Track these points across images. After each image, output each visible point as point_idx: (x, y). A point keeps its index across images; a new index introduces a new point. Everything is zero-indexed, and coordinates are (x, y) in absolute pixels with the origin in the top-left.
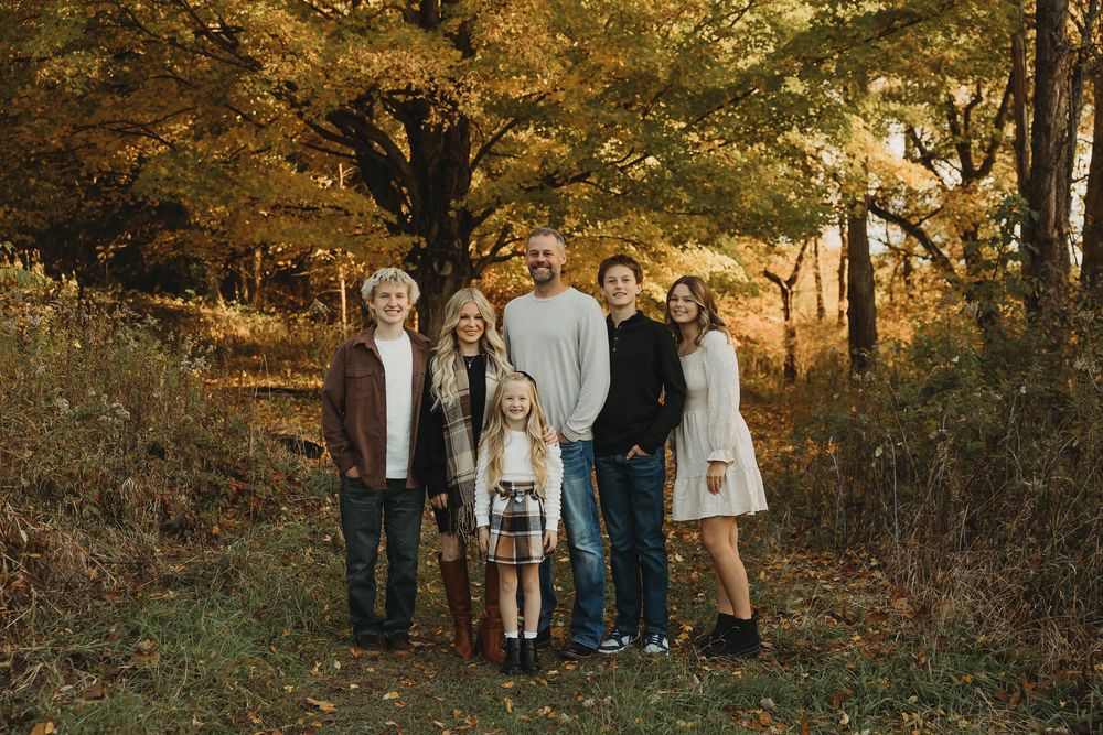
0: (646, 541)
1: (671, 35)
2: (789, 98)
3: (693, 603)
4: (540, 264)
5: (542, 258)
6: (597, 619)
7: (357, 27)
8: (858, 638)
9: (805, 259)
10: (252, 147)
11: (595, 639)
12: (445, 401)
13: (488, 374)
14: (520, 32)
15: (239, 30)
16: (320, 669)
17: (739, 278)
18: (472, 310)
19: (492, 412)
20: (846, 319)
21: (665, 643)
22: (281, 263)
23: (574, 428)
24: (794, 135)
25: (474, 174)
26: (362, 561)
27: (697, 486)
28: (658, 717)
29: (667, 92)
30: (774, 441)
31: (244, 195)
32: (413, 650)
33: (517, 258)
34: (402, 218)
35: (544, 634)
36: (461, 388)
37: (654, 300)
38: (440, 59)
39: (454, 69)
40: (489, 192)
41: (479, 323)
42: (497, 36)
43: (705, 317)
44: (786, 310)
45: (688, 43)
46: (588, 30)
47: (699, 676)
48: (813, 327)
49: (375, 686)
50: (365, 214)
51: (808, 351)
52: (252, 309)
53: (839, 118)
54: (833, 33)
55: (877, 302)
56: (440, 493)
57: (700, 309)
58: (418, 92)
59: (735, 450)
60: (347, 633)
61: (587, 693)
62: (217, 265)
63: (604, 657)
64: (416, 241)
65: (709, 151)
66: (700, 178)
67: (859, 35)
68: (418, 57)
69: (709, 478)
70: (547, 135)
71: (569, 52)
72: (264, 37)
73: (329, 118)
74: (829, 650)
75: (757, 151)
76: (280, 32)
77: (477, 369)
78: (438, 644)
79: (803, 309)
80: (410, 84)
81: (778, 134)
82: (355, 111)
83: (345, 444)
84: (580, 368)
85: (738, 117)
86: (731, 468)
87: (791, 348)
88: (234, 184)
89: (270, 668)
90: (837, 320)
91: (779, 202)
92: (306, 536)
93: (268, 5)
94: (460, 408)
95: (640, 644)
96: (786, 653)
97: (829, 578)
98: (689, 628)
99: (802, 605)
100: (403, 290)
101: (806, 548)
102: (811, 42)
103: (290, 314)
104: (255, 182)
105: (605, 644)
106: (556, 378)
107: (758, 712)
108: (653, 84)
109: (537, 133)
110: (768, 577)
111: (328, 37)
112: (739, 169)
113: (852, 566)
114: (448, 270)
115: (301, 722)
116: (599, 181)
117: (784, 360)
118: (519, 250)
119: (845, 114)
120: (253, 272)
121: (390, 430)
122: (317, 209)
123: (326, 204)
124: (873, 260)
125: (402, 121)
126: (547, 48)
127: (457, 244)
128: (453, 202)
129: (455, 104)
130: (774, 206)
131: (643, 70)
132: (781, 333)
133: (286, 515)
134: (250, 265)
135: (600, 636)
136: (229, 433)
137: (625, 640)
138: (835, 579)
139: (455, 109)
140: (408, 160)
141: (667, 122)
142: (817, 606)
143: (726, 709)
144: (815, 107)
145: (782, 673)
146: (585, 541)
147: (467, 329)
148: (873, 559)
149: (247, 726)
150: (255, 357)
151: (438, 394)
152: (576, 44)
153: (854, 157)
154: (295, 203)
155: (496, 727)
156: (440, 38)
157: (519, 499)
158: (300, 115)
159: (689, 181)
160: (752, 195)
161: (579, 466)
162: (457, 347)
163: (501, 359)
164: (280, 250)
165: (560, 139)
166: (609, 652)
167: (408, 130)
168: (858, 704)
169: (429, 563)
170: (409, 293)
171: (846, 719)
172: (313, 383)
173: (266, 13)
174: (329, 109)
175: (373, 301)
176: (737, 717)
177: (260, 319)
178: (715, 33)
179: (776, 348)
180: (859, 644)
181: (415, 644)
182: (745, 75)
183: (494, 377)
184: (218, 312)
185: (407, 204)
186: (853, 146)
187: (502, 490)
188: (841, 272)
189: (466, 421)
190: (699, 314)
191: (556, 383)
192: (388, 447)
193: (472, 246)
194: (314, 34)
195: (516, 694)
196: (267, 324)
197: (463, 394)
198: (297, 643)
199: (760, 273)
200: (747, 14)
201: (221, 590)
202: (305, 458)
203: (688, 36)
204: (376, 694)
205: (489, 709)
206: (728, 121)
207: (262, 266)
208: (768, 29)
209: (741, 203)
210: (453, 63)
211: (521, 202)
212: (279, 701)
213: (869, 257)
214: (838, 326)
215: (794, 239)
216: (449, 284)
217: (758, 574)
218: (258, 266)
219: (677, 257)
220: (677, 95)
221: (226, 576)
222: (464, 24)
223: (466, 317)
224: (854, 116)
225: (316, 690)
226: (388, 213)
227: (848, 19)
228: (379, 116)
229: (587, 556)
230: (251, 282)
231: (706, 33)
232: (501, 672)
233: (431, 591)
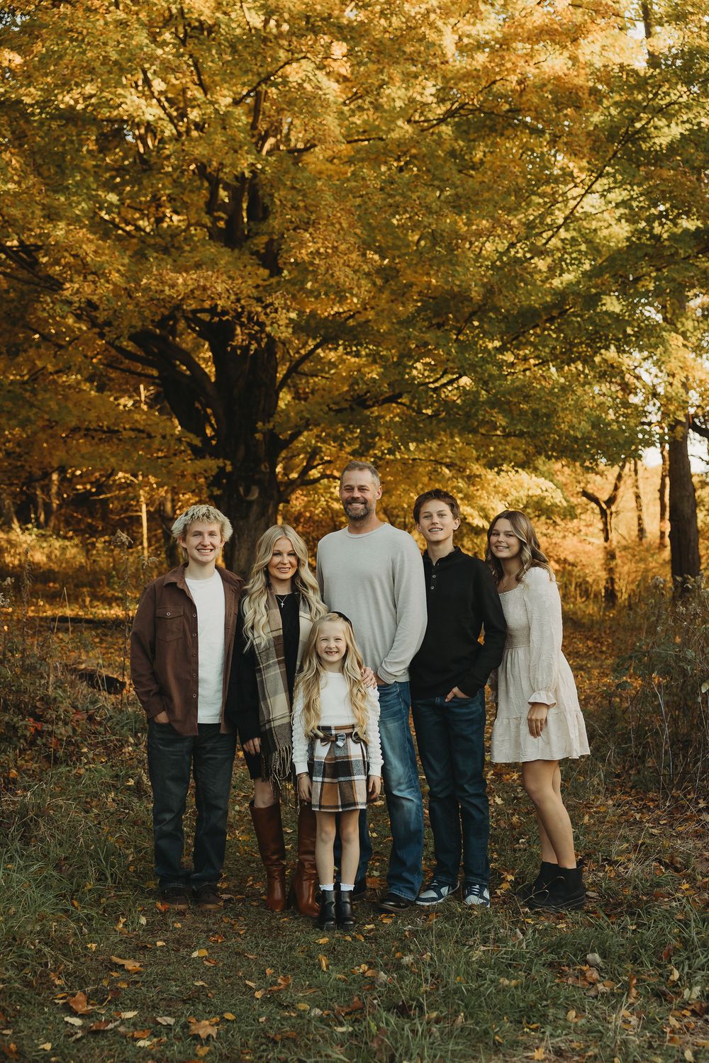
0: (466, 786)
1: (484, 252)
2: (606, 317)
3: (515, 850)
4: (355, 500)
5: (357, 494)
6: (415, 869)
7: (160, 246)
8: (687, 886)
9: (625, 478)
10: (50, 368)
11: (412, 890)
12: (257, 641)
13: (301, 613)
14: (329, 251)
15: (38, 248)
16: (125, 925)
17: (557, 501)
18: (284, 546)
19: (307, 654)
20: (667, 541)
21: (486, 894)
22: (79, 487)
23: (390, 670)
24: (611, 354)
25: (281, 395)
26: (170, 810)
27: (518, 727)
28: (480, 976)
29: (480, 311)
30: (596, 672)
31: (42, 417)
32: (221, 903)
33: (326, 480)
34: (206, 440)
35: (360, 883)
36: (274, 628)
37: (469, 524)
38: (246, 279)
39: (261, 289)
40: (297, 413)
41: (293, 560)
42: (304, 254)
43: (527, 553)
44: (606, 531)
45: (502, 261)
46: (398, 248)
47: (521, 930)
48: (633, 549)
49: (183, 943)
50: (168, 437)
51: (629, 574)
52: (48, 533)
53: (658, 337)
54: (650, 251)
55: (700, 524)
56: (252, 738)
57: (522, 544)
58: (224, 313)
59: (556, 692)
60: (152, 885)
61: (405, 949)
62: (13, 488)
63: (422, 909)
64: (221, 465)
65: (525, 371)
66: (516, 400)
67: (677, 253)
68: (225, 277)
69: (530, 721)
70: (357, 355)
71: (380, 270)
72: (65, 258)
73: (132, 338)
74: (656, 900)
75: (574, 370)
76: (81, 252)
77: (290, 607)
78: (248, 897)
79: (623, 531)
80: (216, 305)
81: (595, 353)
82: (158, 331)
83: (154, 687)
84: (395, 606)
85: (554, 336)
86: (552, 710)
87: (611, 571)
88: (32, 406)
89: (72, 925)
90: (658, 541)
91: (597, 423)
92: (108, 780)
93: (69, 224)
94: (273, 649)
95: (460, 896)
96: (613, 905)
97: (656, 821)
98: (510, 878)
99: (627, 851)
100: (215, 527)
101: (632, 788)
102: (627, 260)
103: (88, 538)
104: (53, 405)
105: (424, 896)
106: (370, 618)
107: (585, 968)
108: (466, 303)
109: (347, 354)
110: (592, 821)
111: (131, 257)
112: (556, 390)
113: (680, 808)
114: (255, 495)
115: (105, 983)
116: (412, 402)
117: (604, 583)
118: (328, 472)
119: (664, 333)
120: (48, 495)
121: (202, 673)
122: (118, 431)
123: (127, 426)
124: (695, 480)
125: (206, 339)
126: (357, 267)
127: (264, 467)
128: (260, 424)
129: (262, 325)
130: (593, 428)
131: (456, 289)
132: (601, 555)
133: (87, 757)
134: (46, 489)
135: (417, 886)
136: (27, 670)
137: (445, 890)
138: (662, 822)
139: (262, 331)
140: (213, 379)
141: (481, 342)
142: (643, 851)
143: (551, 965)
144: (633, 326)
145: (608, 925)
146: (403, 787)
147: (280, 566)
148: (701, 801)
149: (49, 988)
150: (51, 585)
151: (250, 635)
152: (386, 262)
153: (673, 376)
154: (94, 425)
155: (310, 986)
156: (246, 258)
157: (340, 743)
158: (102, 336)
159: (504, 403)
160: (570, 417)
161: (396, 708)
162: (268, 586)
163: (314, 597)
164: (78, 473)
165: (370, 359)
166: (427, 904)
167: (212, 349)
168: (688, 958)
169: (237, 808)
170: (222, 531)
171: (676, 975)
172: (112, 612)
173: (67, 232)
174: (133, 331)
175: (184, 540)
176: (563, 974)
177: (57, 544)
178: (529, 251)
179: (595, 573)
180: (687, 893)
181: (225, 896)
182: (560, 294)
183: (308, 616)
184: (13, 536)
185: (212, 426)
186: (673, 365)
187: (321, 734)
188: (662, 491)
189: (279, 662)
190: (521, 550)
191: (371, 624)
192: (200, 691)
193: (279, 469)
194: (117, 254)
195: (330, 951)
196: (64, 549)
197: (276, 634)
198: (100, 897)
199: (578, 493)
200: (562, 230)
201: (21, 839)
202: (105, 693)
203: (502, 254)
204: (183, 952)
205: (304, 967)
206: (543, 340)
207: (59, 488)
208: (583, 247)
209: (559, 425)
210: (260, 282)
211: (331, 424)
212: (82, 960)
213: (691, 476)
214: (659, 548)
215: (612, 461)
216: (255, 509)
217: (582, 818)
218: (54, 489)
219: (492, 480)
220: (491, 314)
221: (25, 824)
222: (271, 241)
223: (279, 554)
224: (673, 334)
225: (121, 947)
226: (192, 436)
227: (665, 236)
228: (182, 334)
229: (405, 802)
230: (47, 507)
231: (520, 251)
232: (315, 926)
233: (241, 838)
